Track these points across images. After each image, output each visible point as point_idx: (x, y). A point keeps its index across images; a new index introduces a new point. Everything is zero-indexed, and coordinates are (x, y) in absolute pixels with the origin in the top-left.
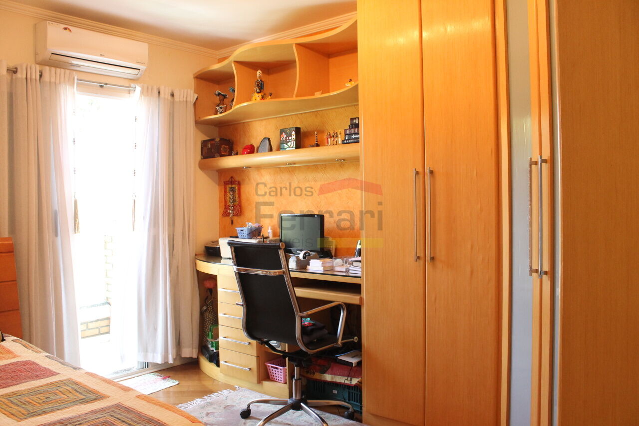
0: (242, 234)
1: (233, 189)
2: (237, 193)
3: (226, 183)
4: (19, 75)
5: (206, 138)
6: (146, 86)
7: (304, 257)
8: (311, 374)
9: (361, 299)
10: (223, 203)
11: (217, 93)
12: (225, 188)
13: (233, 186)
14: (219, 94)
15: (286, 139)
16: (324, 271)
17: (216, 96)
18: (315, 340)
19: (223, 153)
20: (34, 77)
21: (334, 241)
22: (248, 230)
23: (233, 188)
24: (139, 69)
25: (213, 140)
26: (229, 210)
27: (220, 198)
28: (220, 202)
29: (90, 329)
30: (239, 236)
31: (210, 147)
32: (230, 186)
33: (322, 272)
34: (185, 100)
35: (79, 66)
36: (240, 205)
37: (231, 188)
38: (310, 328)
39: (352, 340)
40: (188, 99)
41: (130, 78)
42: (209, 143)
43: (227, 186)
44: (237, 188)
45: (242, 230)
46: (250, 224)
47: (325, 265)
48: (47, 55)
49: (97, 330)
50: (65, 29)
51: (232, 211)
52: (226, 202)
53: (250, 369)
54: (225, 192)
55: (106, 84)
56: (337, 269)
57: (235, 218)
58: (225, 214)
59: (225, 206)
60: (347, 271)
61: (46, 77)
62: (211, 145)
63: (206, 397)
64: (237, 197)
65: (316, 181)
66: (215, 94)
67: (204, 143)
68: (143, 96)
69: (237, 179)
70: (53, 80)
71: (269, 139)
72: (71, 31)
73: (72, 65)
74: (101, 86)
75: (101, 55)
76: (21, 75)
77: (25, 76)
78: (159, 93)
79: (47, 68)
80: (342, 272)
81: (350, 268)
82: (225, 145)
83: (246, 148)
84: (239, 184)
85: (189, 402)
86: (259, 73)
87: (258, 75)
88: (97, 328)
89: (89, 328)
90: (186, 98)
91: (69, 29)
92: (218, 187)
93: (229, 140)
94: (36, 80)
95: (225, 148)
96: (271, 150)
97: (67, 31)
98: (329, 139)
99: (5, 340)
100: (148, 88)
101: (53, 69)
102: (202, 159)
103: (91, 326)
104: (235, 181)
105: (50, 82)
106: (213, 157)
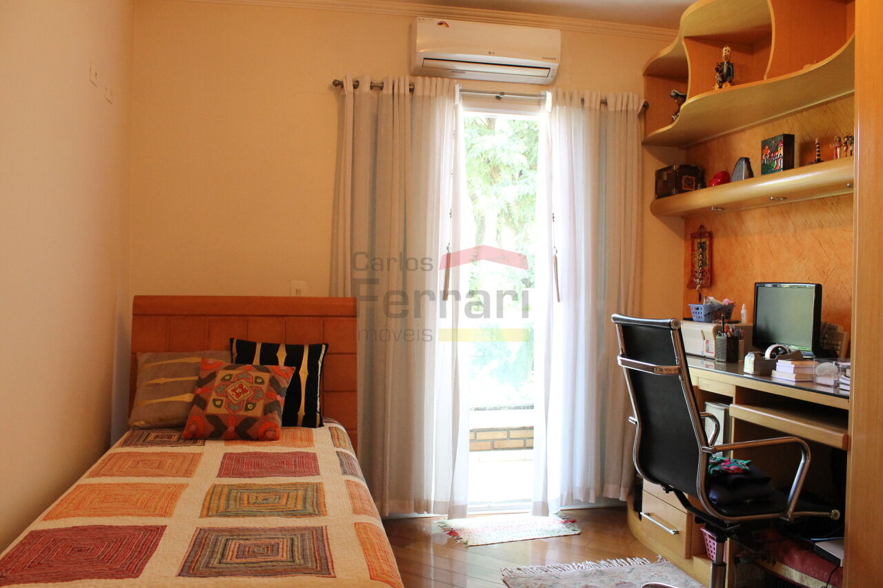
0: (698, 315)
1: (702, 246)
2: (707, 251)
3: (693, 237)
4: (384, 91)
5: (663, 166)
6: (560, 90)
7: (772, 356)
8: (769, 562)
9: (847, 440)
10: (690, 268)
11: (673, 94)
12: (693, 244)
13: (703, 240)
14: (677, 95)
15: (770, 157)
16: (796, 382)
17: (672, 99)
18: (748, 501)
19: (685, 187)
20: (402, 91)
21: (845, 333)
22: (706, 307)
23: (704, 243)
24: (549, 69)
25: (670, 168)
26: (696, 278)
27: (685, 258)
28: (685, 266)
29: (512, 439)
30: (694, 318)
31: (666, 179)
32: (699, 240)
33: (793, 384)
34: (624, 108)
35: (463, 72)
36: (711, 271)
37: (700, 243)
38: (734, 477)
39: (827, 513)
40: (630, 107)
41: (539, 82)
42: (665, 173)
43: (695, 240)
44: (708, 243)
45: (698, 309)
46: (711, 298)
47: (800, 371)
48: (419, 61)
49: (522, 442)
50: (441, 24)
51: (700, 279)
52: (693, 266)
53: (677, 533)
54: (693, 250)
55: (503, 94)
56: (820, 380)
57: (705, 291)
58: (691, 285)
59: (692, 272)
60: (837, 385)
61: (418, 91)
62: (668, 175)
63: (602, 562)
64: (708, 257)
65: (822, 227)
66: (672, 96)
67: (659, 174)
68: (558, 107)
69: (708, 229)
70: (427, 93)
71: (747, 160)
72: (447, 26)
73: (454, 71)
74: (498, 98)
75: (490, 53)
76: (387, 91)
77: (391, 92)
78: (583, 100)
79: (420, 78)
80: (829, 386)
81: (841, 380)
82: (690, 175)
83: (716, 177)
84: (711, 236)
85: (574, 564)
86: (726, 50)
87: (724, 54)
88: (522, 439)
89: (511, 437)
90: (627, 106)
91: (445, 23)
92: (683, 242)
93: (696, 168)
94: (405, 95)
95: (688, 179)
96: (750, 175)
97: (443, 27)
98: (838, 150)
99: (323, 426)
100: (564, 94)
101: (427, 79)
102: (656, 199)
103: (513, 434)
104: (706, 232)
105: (423, 96)
106: (670, 194)
